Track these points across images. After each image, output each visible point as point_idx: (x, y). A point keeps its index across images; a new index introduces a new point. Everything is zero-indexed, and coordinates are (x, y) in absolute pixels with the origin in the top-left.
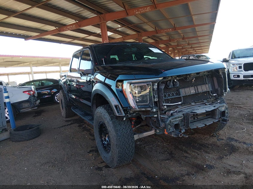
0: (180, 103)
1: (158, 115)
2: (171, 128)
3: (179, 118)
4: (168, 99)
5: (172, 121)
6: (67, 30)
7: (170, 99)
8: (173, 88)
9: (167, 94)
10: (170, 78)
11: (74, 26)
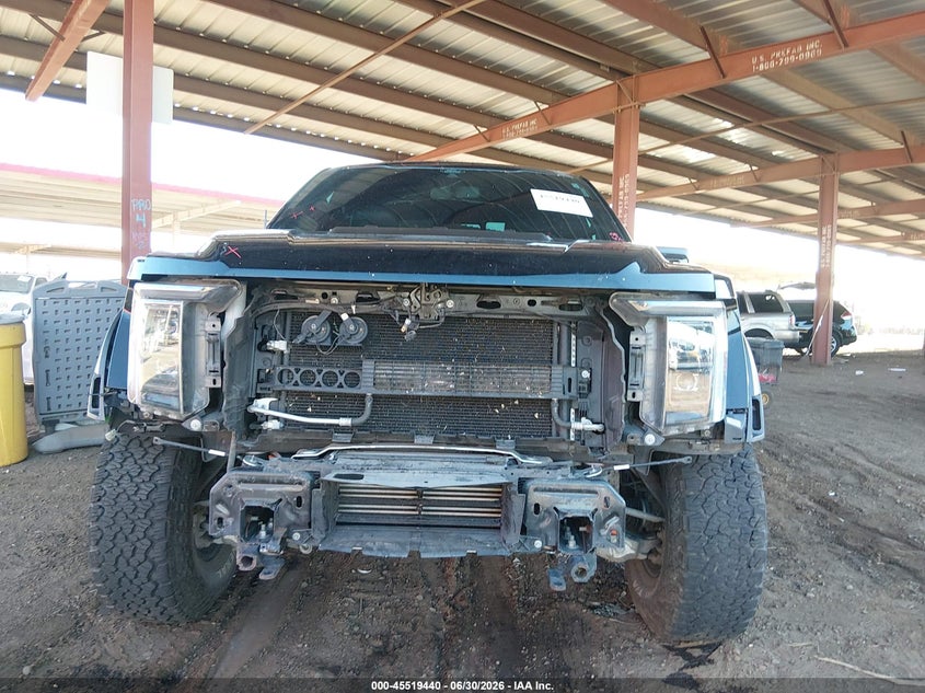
0: (344, 422)
1: (227, 452)
2: (230, 520)
3: (280, 482)
4: (307, 394)
5: (242, 487)
6: (512, 138)
7: (318, 394)
8: (325, 348)
9: (320, 372)
10: (317, 301)
11: (533, 122)
